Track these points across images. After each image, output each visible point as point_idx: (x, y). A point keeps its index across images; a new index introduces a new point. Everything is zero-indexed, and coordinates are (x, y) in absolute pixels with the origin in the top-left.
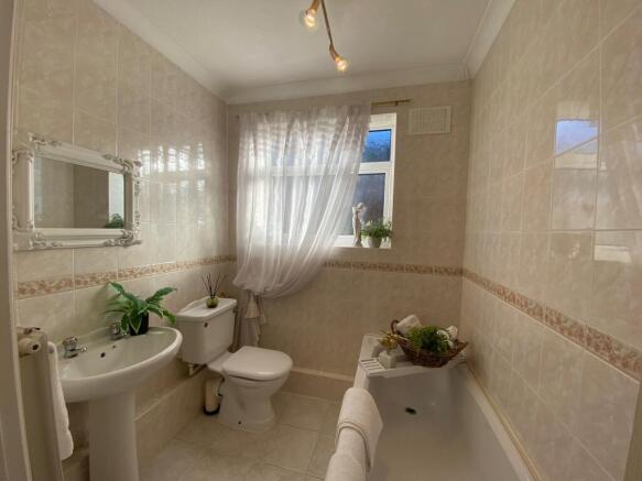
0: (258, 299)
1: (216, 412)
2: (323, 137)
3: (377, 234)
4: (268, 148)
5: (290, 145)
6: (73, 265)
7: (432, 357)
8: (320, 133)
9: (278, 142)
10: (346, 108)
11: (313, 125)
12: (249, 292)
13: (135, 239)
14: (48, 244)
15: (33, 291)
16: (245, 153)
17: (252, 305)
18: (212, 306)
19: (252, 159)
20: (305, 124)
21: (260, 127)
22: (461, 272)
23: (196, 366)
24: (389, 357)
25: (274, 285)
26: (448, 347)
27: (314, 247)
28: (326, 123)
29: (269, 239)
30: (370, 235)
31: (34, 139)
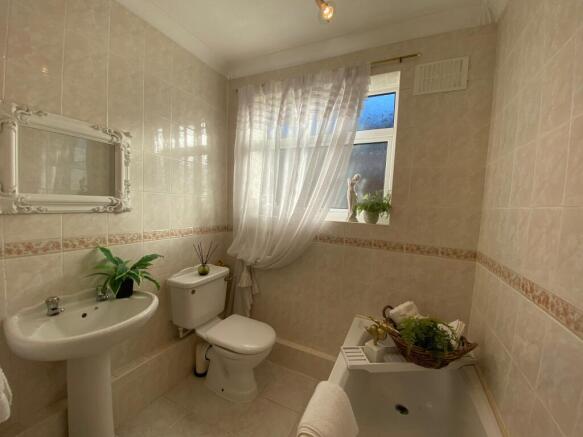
0: (251, 270)
1: (204, 375)
2: (317, 104)
3: (374, 209)
4: (264, 120)
5: (284, 115)
6: (60, 229)
7: (428, 356)
8: (314, 100)
9: (272, 112)
10: (342, 70)
11: (308, 92)
12: (242, 261)
13: (124, 206)
14: (33, 208)
15: (19, 252)
16: (242, 126)
17: (245, 275)
18: (203, 273)
19: (248, 131)
20: (300, 92)
21: (257, 99)
22: (474, 256)
23: (185, 330)
24: (376, 349)
25: (264, 257)
26: (450, 347)
27: (304, 220)
28: (320, 89)
29: (261, 211)
30: (365, 209)
31: (18, 109)
